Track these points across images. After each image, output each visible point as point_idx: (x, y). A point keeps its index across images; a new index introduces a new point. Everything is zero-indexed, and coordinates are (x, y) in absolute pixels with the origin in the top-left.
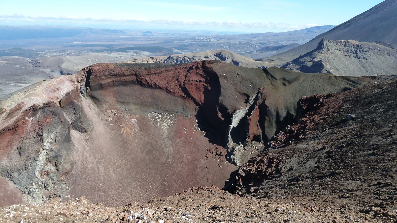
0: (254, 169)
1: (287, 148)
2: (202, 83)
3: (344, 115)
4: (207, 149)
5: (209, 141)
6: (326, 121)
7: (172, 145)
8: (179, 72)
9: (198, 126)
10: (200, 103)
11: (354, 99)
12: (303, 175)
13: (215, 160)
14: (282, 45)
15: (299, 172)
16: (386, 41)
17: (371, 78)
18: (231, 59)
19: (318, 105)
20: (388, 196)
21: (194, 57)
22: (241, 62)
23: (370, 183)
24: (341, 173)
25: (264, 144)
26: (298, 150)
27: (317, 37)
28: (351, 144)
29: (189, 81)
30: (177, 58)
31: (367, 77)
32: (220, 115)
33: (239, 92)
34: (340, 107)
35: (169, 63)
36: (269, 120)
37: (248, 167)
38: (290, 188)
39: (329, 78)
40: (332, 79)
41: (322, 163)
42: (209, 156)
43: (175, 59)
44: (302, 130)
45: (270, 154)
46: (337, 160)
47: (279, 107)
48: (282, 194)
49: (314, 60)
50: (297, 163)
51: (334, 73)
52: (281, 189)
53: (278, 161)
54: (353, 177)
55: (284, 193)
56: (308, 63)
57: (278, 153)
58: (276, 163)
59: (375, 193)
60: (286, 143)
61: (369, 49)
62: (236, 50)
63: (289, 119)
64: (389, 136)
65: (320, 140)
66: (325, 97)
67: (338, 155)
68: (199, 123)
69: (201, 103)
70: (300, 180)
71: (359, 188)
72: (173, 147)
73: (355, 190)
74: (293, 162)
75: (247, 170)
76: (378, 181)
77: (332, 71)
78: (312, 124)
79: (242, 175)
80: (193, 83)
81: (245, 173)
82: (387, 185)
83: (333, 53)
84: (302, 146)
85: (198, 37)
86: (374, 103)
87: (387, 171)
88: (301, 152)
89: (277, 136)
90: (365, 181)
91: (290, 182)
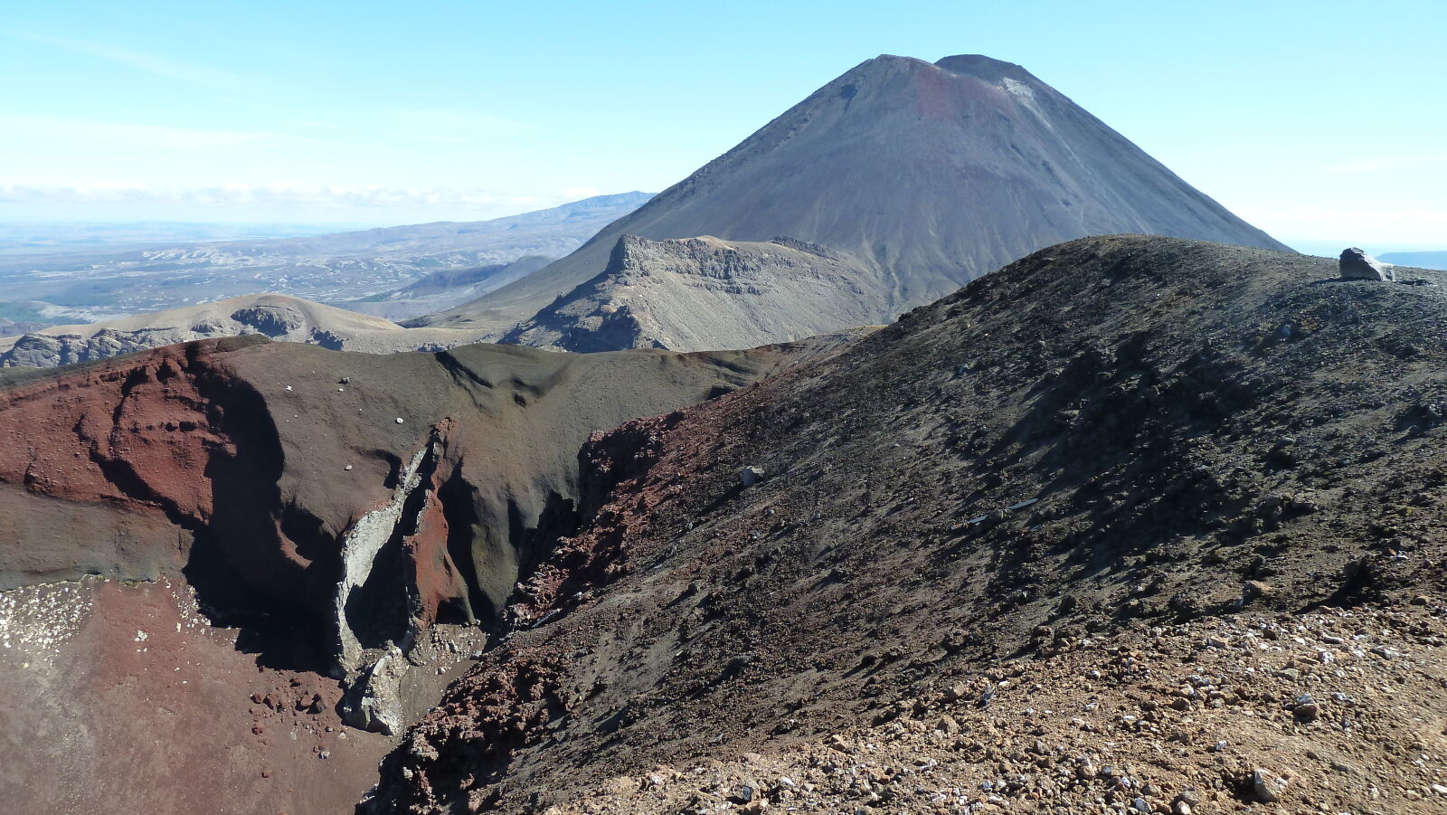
0: (470, 722)
1: (573, 618)
2: (197, 433)
3: (730, 474)
4: (253, 698)
5: (260, 662)
6: (681, 503)
7: (88, 719)
8: (80, 400)
9: (199, 612)
10: (198, 515)
11: (750, 419)
12: (642, 696)
13: (295, 734)
14: (492, 263)
15: (627, 692)
16: (801, 236)
17: (779, 349)
18: (308, 326)
19: (646, 454)
20: (899, 691)
21: (145, 330)
22: (350, 337)
23: (845, 668)
24: (756, 659)
25: (482, 627)
26: (611, 615)
27: (605, 232)
28: (767, 559)
29: (135, 430)
30: (63, 342)
31: (768, 348)
32: (289, 548)
33: (358, 450)
34: (715, 450)
35: (24, 366)
36: (485, 536)
37: (446, 720)
38: (609, 755)
39: (661, 363)
40: (672, 366)
41: (692, 642)
42: (268, 723)
43: (56, 345)
44: (612, 545)
45: (517, 653)
46: (737, 621)
47: (513, 482)
48: (588, 783)
49: (605, 307)
50: (615, 663)
51: (673, 345)
52: (580, 766)
53: (549, 671)
54: (795, 663)
55: (594, 776)
56: (587, 320)
57: (544, 644)
58: (545, 678)
59: (864, 692)
60: (566, 601)
61: (759, 263)
62: (323, 292)
63: (560, 517)
64: (864, 514)
65: (674, 567)
66: (664, 422)
67: (737, 605)
68: (202, 597)
69: (203, 513)
70: (638, 718)
71: (818, 692)
72: (92, 727)
73: (809, 700)
74: (603, 663)
75: (441, 735)
76: (864, 654)
77: (667, 341)
78: (640, 521)
79: (428, 758)
80: (157, 436)
81: (438, 747)
82: (889, 659)
83: (661, 281)
84: (620, 598)
85: (151, 250)
86: (807, 422)
87: (880, 620)
88: (622, 619)
89: (530, 583)
90: (829, 666)
91: (604, 735)
